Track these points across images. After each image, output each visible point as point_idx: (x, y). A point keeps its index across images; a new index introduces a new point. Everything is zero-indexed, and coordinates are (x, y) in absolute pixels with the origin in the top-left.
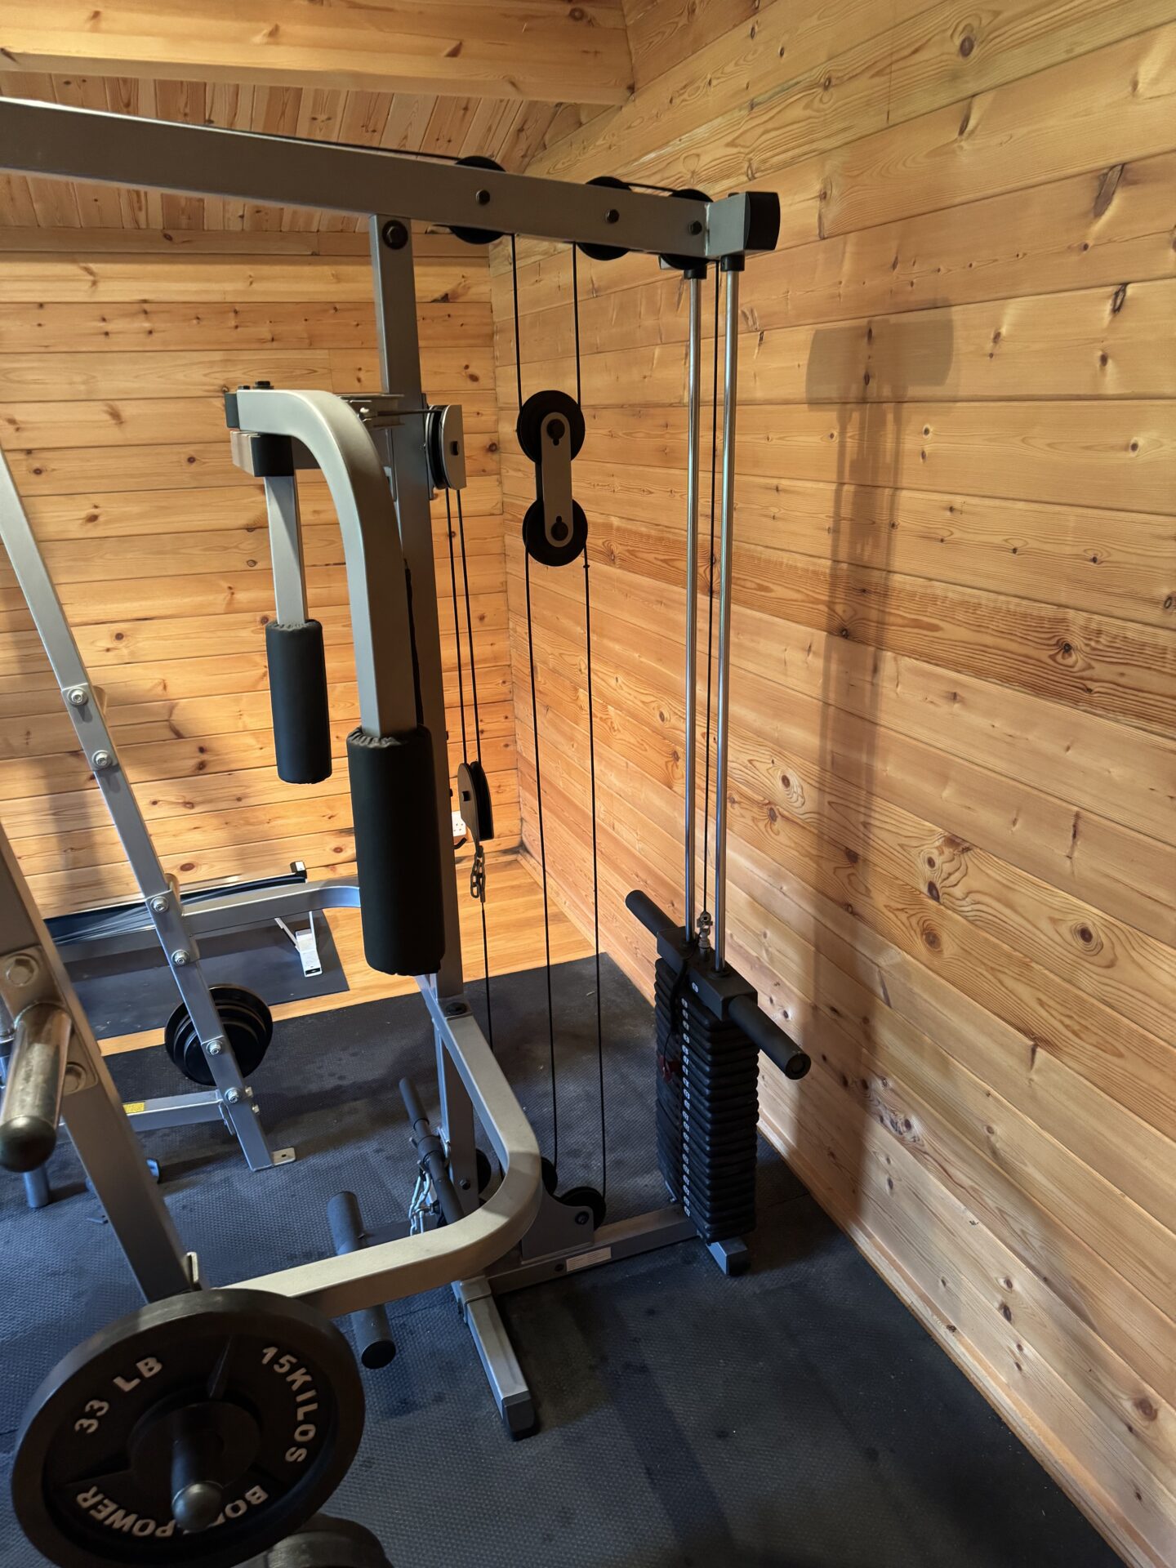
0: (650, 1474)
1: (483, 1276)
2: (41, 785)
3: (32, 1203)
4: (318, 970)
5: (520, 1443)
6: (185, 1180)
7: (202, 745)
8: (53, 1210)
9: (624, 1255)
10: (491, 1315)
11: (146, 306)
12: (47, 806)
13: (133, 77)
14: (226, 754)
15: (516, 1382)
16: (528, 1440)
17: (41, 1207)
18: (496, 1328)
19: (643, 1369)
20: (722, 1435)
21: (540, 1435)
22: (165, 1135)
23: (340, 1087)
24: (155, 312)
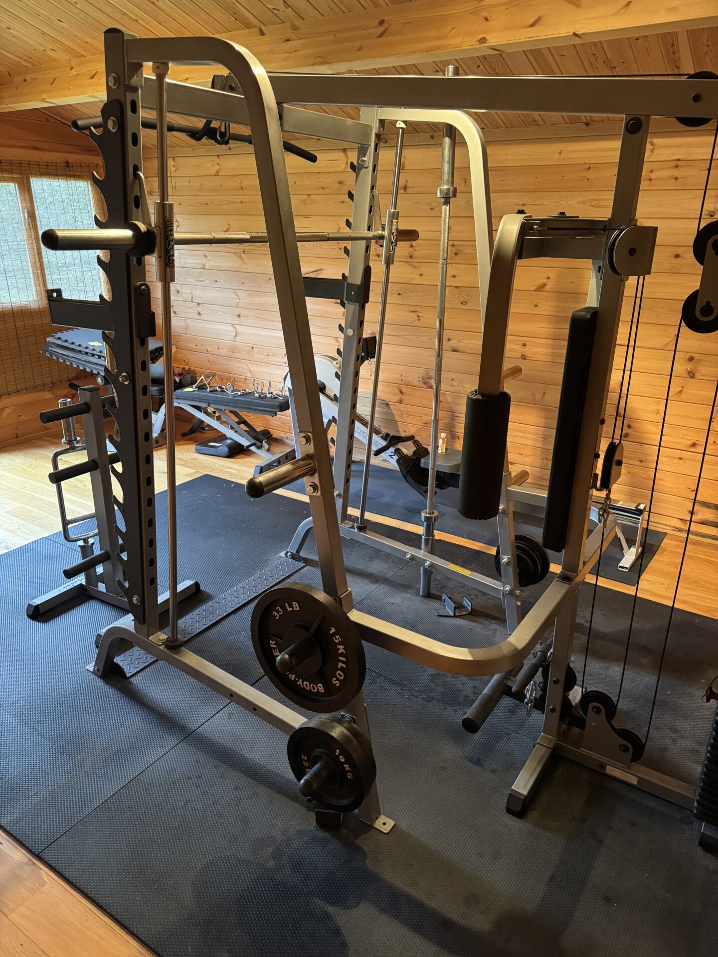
0: (551, 878)
1: (555, 739)
2: (542, 421)
3: (421, 593)
4: (627, 568)
5: (508, 815)
6: (480, 620)
7: (630, 424)
8: (426, 600)
9: (642, 789)
10: (542, 756)
11: (679, 163)
12: (541, 432)
13: (674, 31)
14: (642, 433)
15: (524, 788)
16: (513, 817)
17: (424, 596)
18: (539, 763)
19: (600, 842)
20: (608, 900)
21: (520, 820)
22: (489, 598)
23: (583, 625)
24: (682, 166)
